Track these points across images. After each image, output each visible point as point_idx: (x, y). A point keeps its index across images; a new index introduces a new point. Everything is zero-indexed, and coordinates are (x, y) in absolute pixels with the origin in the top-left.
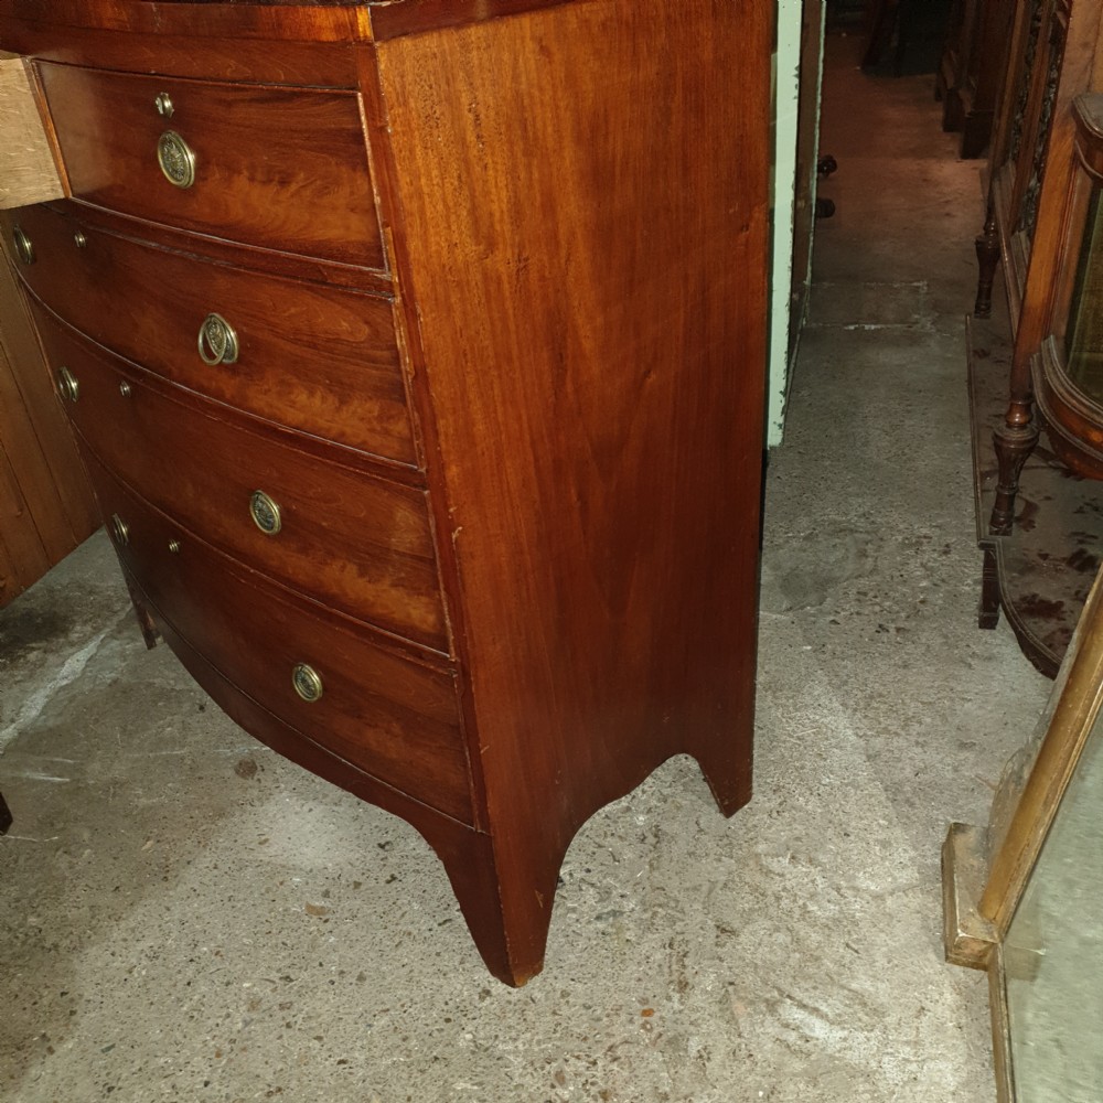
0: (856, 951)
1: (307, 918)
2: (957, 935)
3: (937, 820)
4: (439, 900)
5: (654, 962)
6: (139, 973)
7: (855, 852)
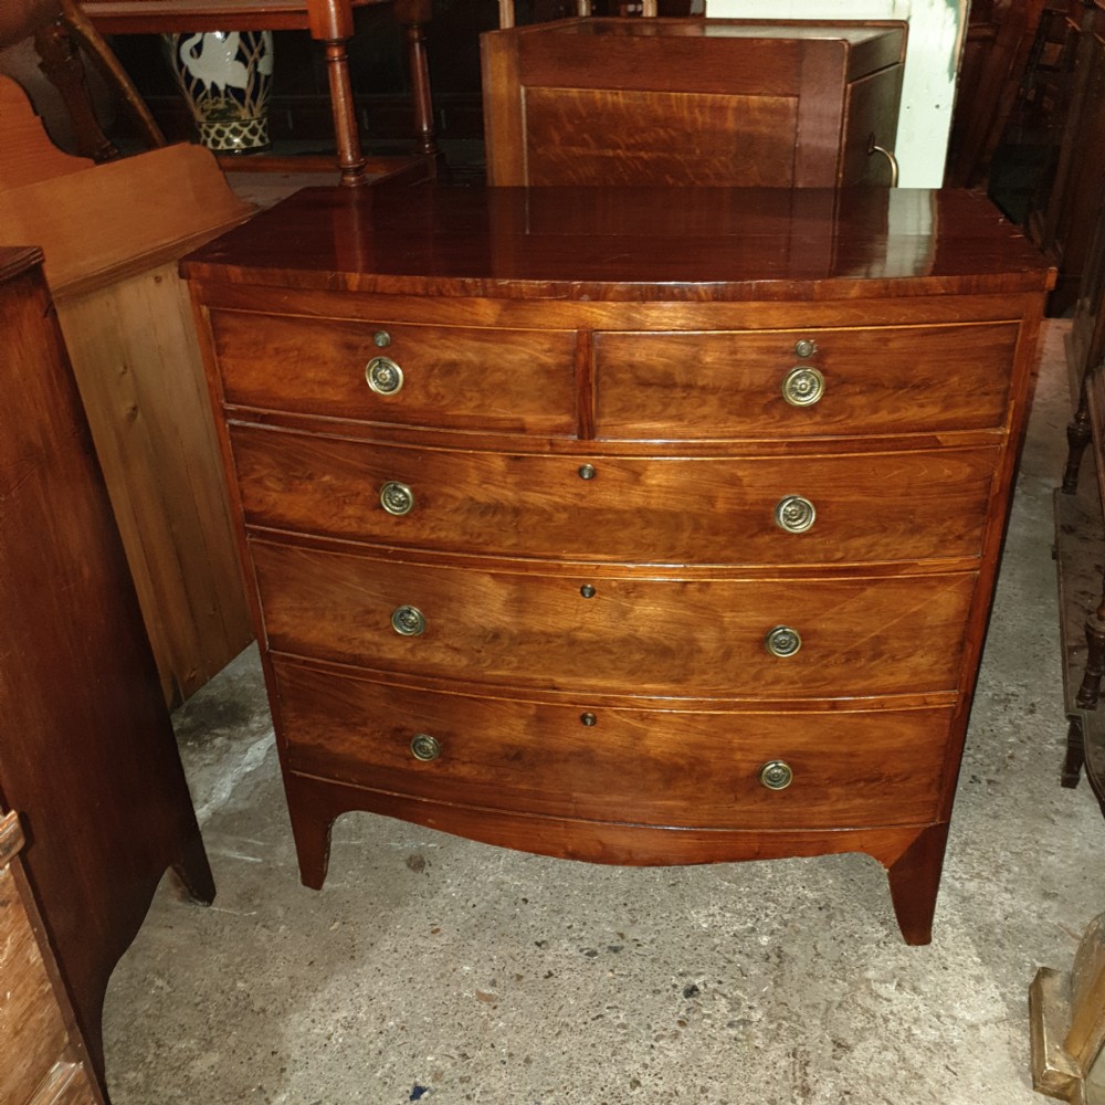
0: (955, 1074)
1: (477, 1004)
2: (1046, 1068)
3: (1024, 961)
4: (591, 997)
5: (780, 1067)
6: (337, 1040)
7: (953, 985)
